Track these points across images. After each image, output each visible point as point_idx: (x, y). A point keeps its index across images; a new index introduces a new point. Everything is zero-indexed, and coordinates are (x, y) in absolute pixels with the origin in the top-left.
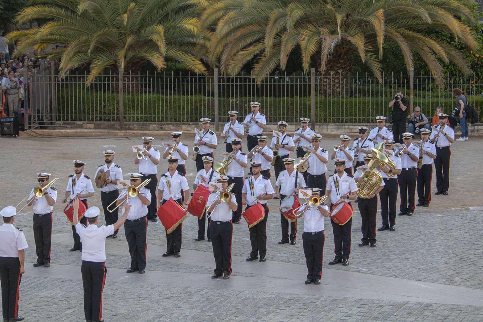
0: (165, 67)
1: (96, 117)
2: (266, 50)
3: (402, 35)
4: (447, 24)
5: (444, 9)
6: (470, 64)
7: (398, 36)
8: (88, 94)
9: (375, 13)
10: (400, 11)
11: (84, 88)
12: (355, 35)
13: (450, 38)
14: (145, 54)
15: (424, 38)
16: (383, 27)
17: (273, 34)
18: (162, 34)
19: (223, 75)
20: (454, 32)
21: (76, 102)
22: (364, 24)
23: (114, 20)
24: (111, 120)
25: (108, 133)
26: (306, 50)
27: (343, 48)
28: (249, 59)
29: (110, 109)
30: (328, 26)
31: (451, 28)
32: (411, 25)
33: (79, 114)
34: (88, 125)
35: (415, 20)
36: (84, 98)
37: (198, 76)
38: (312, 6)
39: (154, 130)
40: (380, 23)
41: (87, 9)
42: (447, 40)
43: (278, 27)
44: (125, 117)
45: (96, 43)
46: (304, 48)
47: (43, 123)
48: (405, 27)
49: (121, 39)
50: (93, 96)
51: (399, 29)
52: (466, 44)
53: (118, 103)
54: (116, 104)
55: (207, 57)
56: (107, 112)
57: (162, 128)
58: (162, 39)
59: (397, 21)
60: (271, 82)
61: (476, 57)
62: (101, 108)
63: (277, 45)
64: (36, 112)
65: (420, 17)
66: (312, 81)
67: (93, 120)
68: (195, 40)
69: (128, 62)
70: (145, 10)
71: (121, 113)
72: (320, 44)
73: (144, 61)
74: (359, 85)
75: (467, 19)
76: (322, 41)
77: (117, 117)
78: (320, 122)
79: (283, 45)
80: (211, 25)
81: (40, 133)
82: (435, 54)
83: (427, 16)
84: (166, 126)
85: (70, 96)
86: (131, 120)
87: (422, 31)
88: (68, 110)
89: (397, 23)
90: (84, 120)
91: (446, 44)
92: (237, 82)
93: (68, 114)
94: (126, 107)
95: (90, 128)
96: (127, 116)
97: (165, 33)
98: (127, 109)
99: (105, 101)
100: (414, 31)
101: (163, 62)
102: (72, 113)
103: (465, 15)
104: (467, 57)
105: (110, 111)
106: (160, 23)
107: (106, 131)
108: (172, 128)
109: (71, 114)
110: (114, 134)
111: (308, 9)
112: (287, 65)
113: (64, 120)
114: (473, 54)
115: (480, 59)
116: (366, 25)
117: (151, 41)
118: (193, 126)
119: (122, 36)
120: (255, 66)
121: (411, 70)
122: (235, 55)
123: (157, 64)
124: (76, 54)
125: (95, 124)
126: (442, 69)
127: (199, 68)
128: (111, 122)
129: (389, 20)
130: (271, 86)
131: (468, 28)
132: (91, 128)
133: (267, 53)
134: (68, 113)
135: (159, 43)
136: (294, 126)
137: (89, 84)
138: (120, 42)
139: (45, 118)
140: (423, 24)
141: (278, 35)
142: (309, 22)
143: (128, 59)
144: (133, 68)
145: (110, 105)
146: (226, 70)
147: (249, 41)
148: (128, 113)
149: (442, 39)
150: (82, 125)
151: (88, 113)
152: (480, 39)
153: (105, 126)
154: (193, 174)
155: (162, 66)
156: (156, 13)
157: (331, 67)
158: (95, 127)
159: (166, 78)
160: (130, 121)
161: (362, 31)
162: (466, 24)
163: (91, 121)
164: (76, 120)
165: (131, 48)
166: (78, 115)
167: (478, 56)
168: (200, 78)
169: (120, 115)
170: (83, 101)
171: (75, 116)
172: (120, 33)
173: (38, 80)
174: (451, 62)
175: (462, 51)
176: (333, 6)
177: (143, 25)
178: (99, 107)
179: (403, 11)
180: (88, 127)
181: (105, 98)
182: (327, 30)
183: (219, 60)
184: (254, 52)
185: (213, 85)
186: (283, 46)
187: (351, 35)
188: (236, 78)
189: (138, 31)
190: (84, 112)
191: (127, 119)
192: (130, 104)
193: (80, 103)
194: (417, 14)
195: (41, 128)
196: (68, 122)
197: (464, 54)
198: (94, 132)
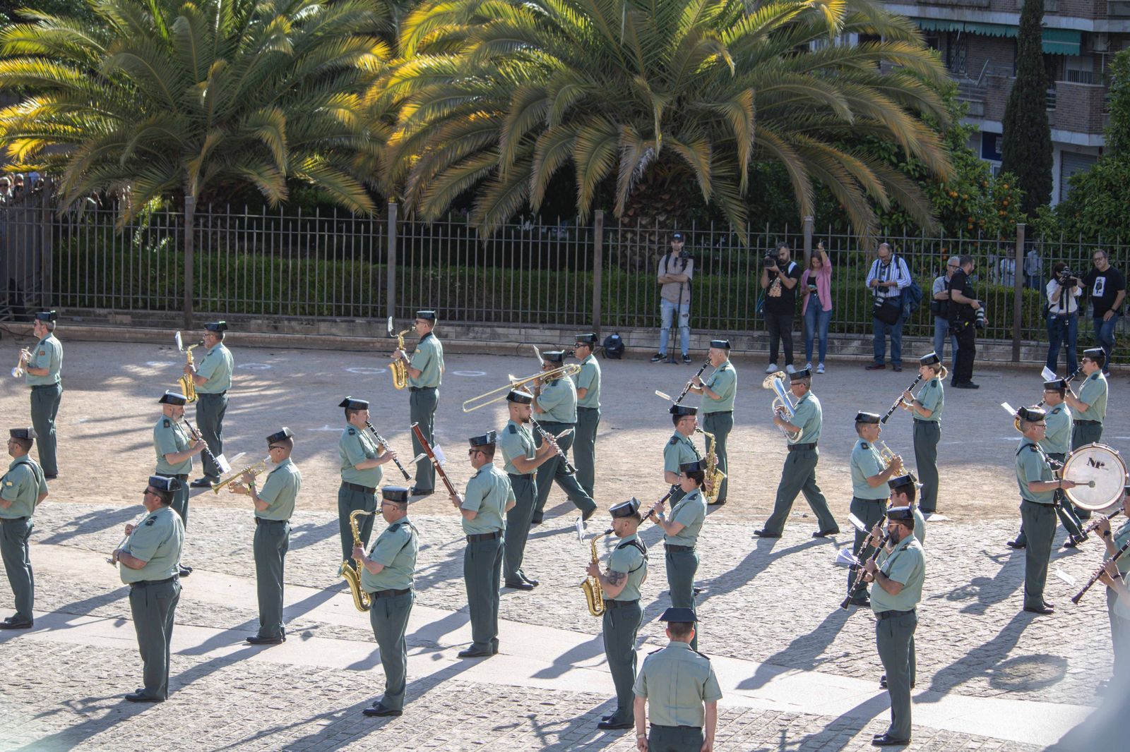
0: (285, 198)
1: (135, 300)
2: (501, 169)
3: (794, 146)
4: (890, 126)
5: (886, 93)
6: (937, 212)
7: (785, 147)
9: (736, 98)
10: (791, 95)
11: (109, 238)
12: (694, 141)
13: (896, 155)
14: (245, 170)
15: (840, 154)
16: (751, 127)
17: (518, 134)
18: (282, 128)
19: (409, 219)
20: (904, 143)
21: (93, 267)
22: (713, 120)
23: (182, 95)
24: (166, 307)
25: (158, 334)
26: (585, 171)
27: (669, 169)
28: (464, 186)
29: (165, 285)
30: (637, 120)
31: (897, 134)
32: (814, 125)
33: (98, 292)
34: (119, 318)
35: (824, 113)
37: (353, 219)
38: (604, 78)
39: (260, 331)
40: (747, 118)
41: (124, 70)
42: (890, 160)
43: (530, 121)
44: (195, 303)
45: (140, 141)
46: (582, 167)
47: (23, 311)
48: (801, 127)
49: (195, 135)
50: (130, 255)
51: (788, 134)
52: (928, 169)
53: (182, 272)
54: (178, 274)
55: (378, 180)
56: (158, 291)
57: (276, 328)
58: (280, 138)
59: (786, 115)
60: (508, 236)
61: (951, 197)
62: (145, 280)
63: (524, 160)
64: (8, 286)
65: (832, 109)
66: (596, 238)
67: (127, 307)
68: (353, 142)
69: (208, 185)
70: (249, 75)
71: (188, 292)
72: (616, 159)
73: (243, 185)
74: (705, 249)
75: (933, 115)
76: (621, 152)
77: (179, 302)
78: (613, 324)
79: (538, 157)
80: (388, 111)
81: (15, 331)
82: (863, 188)
83: (845, 107)
84: (286, 323)
85: (81, 253)
86: (210, 309)
87: (839, 140)
88: (76, 284)
89: (786, 119)
90: (109, 306)
91: (887, 168)
92: (436, 234)
94: (198, 281)
95: (122, 324)
96: (201, 298)
97: (288, 124)
98: (201, 284)
99: (154, 266)
100: (821, 138)
101: (281, 188)
102: (83, 290)
103: (931, 108)
104: (932, 196)
105: (165, 289)
106: (280, 103)
107: (155, 331)
108: (298, 328)
109: (80, 292)
111: (595, 84)
112: (544, 201)
113: (66, 304)
114: (944, 189)
115: (959, 202)
116: (719, 123)
117: (259, 141)
118: (343, 325)
119: (198, 128)
120: (479, 203)
121: (808, 219)
122: (436, 176)
123: (270, 192)
124: (96, 163)
125: (133, 316)
126: (877, 221)
127: (359, 202)
128: (167, 312)
129: (766, 113)
130: (508, 245)
131: (936, 136)
132: (125, 325)
133: (504, 175)
134: (74, 291)
135: (274, 147)
136: (557, 333)
137: (122, 231)
138: (192, 142)
139: (25, 299)
140: (840, 124)
141: (529, 137)
142: (599, 112)
143: (207, 179)
144: (220, 199)
145: (164, 276)
146: (415, 208)
148: (203, 294)
149: (880, 156)
150: (105, 316)
151: (118, 291)
152: (961, 158)
153: (152, 319)
154: (330, 427)
155: (280, 195)
156: (271, 82)
157: (642, 209)
158: (133, 322)
159: (286, 222)
160: (206, 311)
161: (709, 136)
162: (931, 127)
163: (123, 308)
164: (91, 305)
165: (216, 154)
166: (96, 294)
167: (956, 194)
168: (358, 224)
169: (186, 298)
170: (107, 266)
171: (89, 297)
172: (194, 123)
173: (13, 218)
174: (896, 207)
175: (922, 182)
176: (648, 79)
177: (243, 107)
178: (142, 278)
179: (798, 95)
180: (118, 321)
181: (154, 261)
182: (634, 130)
183: (401, 186)
184: (477, 171)
185: (385, 240)
186: (537, 161)
187: (685, 143)
188: (436, 227)
189: (234, 119)
190: (109, 289)
191: (200, 306)
192: (208, 275)
193: (102, 270)
194: (825, 102)
195: (18, 319)
196: (73, 309)
197: (926, 191)
198: (129, 332)
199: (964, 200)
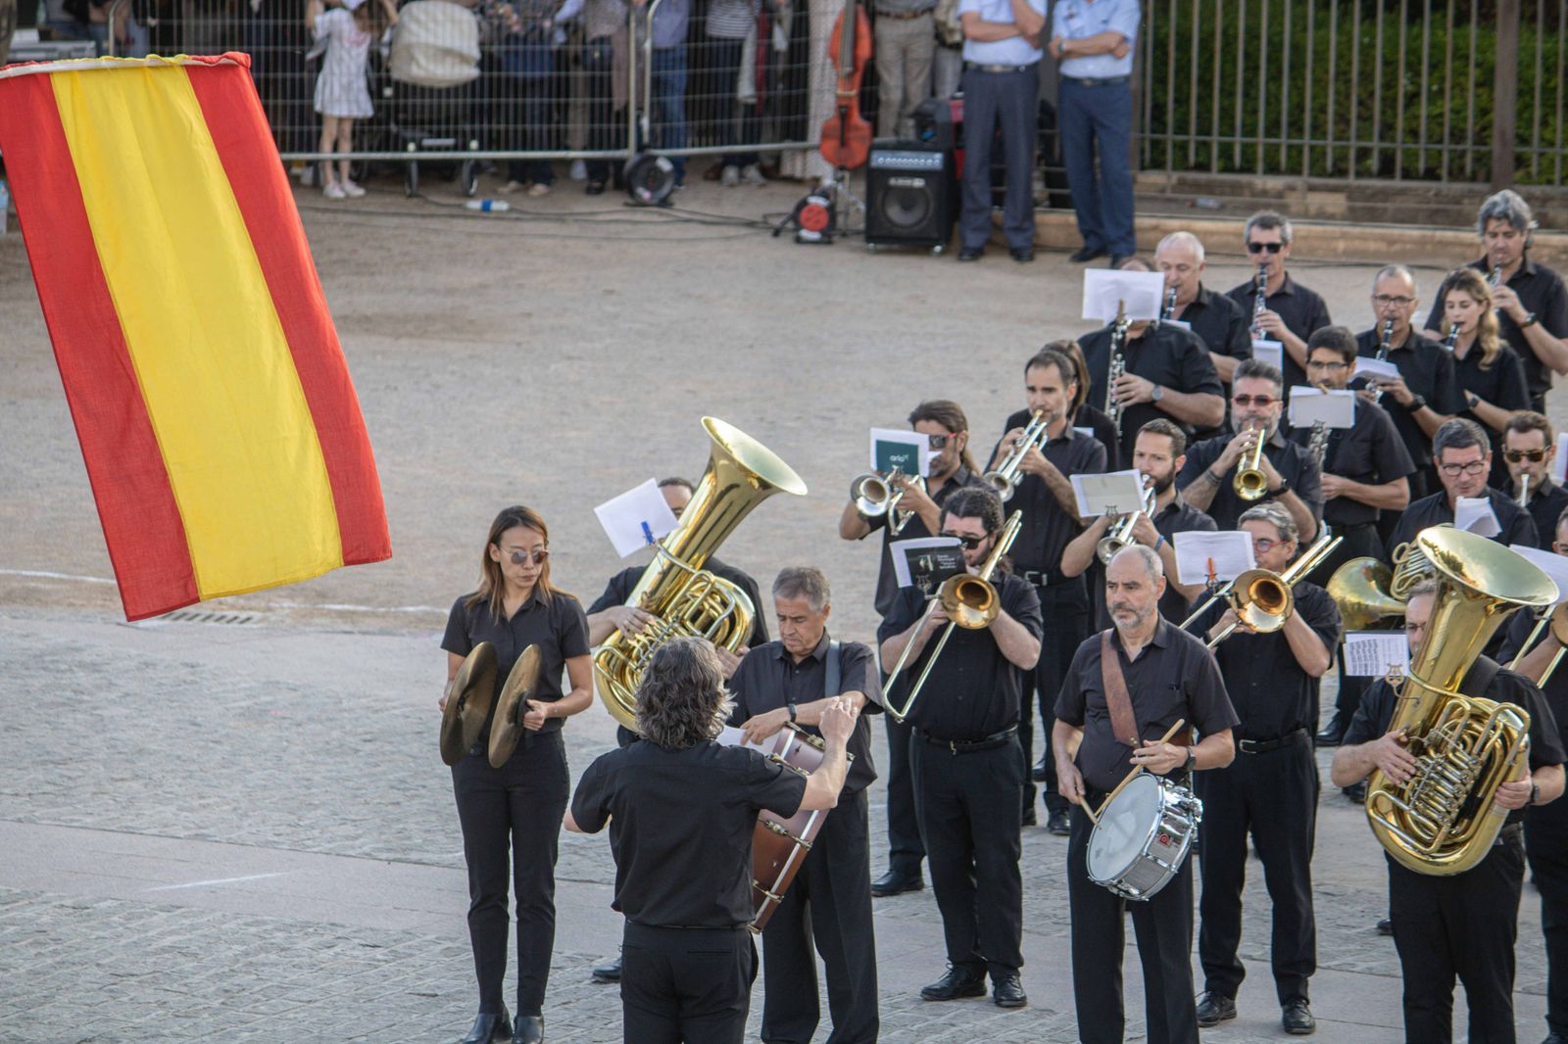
1: (1363, 154)
8: (1321, 24)
21: (1252, 68)
24: (1444, 172)
25: (1422, 242)
29: (1441, 115)
33: (1269, 133)
34: (1316, 200)
36: (1298, 49)
44: (1520, 162)
50: (1350, 40)
53: (1487, 81)
54: (1478, 85)
56: (1423, 130)
62: (1389, 103)
67: (1340, 172)
71: (1503, 134)
77: (1479, 159)
85: (1225, 32)
86: (1557, 177)
88: (1210, 111)
90: (1295, 170)
93: (1209, 133)
94: (1528, 106)
95: (1323, 216)
96: (1533, 151)
98: (1538, 113)
99: (1413, 68)
102: (1228, 128)
105: (1441, 125)
107: (1413, 232)
109: (1221, 134)
110: (1458, 250)
113: (1181, 164)
125: (1351, 194)
128: (1446, 186)
132: (1331, 217)
134: (1205, 129)
145: (1441, 92)
148: (1542, 139)
150: (1280, 195)
151: (1318, 130)
153: (1411, 204)
158: (1352, 210)
160: (1550, 182)
163: (1332, 175)
164: (1248, 168)
166: (1261, 140)
169: (1495, 146)
170: (1292, 67)
171: (1245, 147)
178: (1384, 99)
180: (1313, 210)
181: (1414, 52)
190: (1296, 127)
191: (1534, 169)
192: (1555, 89)
193: (1275, 77)
196: (1202, 177)
198: (1344, 236)
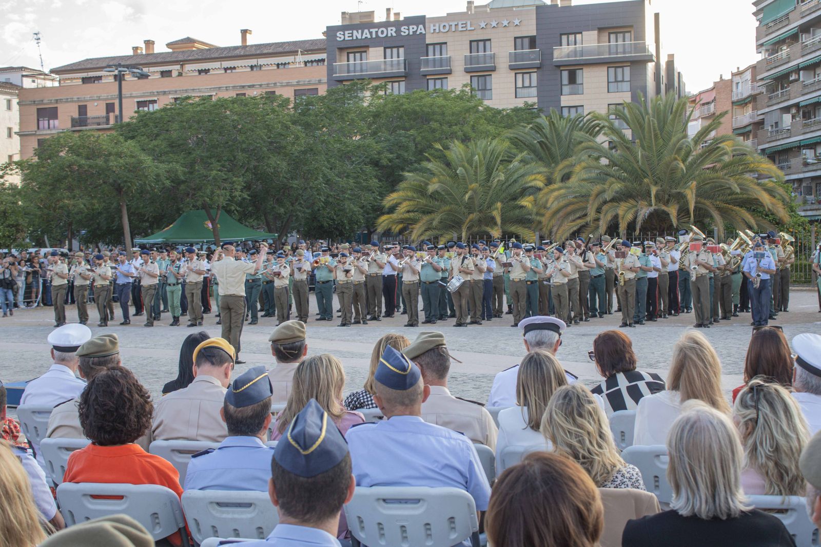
2: (589, 223)
4: (759, 198)
7: (711, 206)
12: (671, 206)
15: (735, 208)
17: (596, 205)
20: (765, 205)
22: (680, 195)
26: (623, 218)
28: (575, 229)
30: (644, 199)
31: (762, 201)
40: (692, 192)
41: (439, 189)
58: (499, 215)
72: (636, 213)
75: (780, 196)
76: (638, 211)
83: (736, 186)
97: (502, 209)
101: (499, 233)
106: (500, 202)
117: (492, 216)
122: (564, 226)
131: (781, 204)
135: (496, 218)
140: (735, 194)
147: (578, 216)
161: (678, 202)
162: (779, 200)
167: (792, 230)
175: (776, 225)
177: (490, 204)
183: (551, 232)
184: (580, 223)
187: (667, 206)
194: (728, 186)
199: (796, 233)
